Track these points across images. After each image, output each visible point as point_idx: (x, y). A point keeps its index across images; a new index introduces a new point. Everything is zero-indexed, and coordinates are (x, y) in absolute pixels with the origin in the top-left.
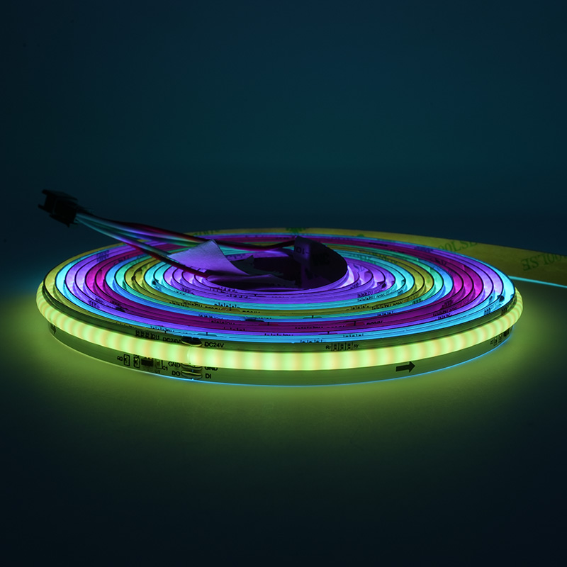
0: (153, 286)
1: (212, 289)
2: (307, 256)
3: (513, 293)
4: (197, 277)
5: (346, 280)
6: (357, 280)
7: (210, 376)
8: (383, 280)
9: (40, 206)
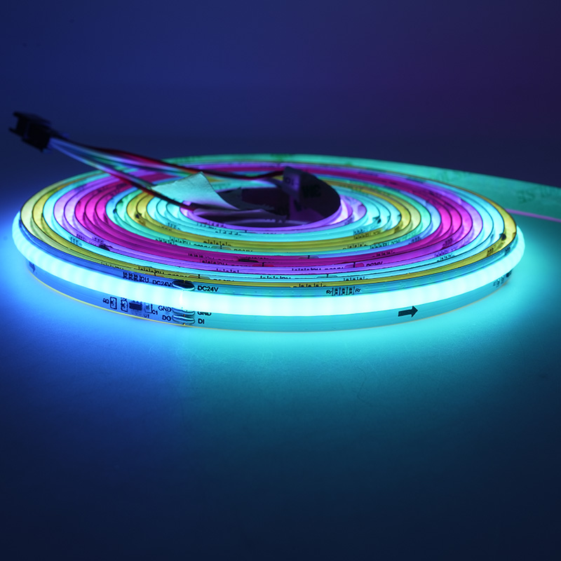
0: (136, 220)
1: (200, 224)
2: (296, 187)
3: (514, 231)
4: (182, 210)
5: (339, 214)
6: (350, 215)
7: (203, 321)
8: (377, 215)
9: (11, 130)
